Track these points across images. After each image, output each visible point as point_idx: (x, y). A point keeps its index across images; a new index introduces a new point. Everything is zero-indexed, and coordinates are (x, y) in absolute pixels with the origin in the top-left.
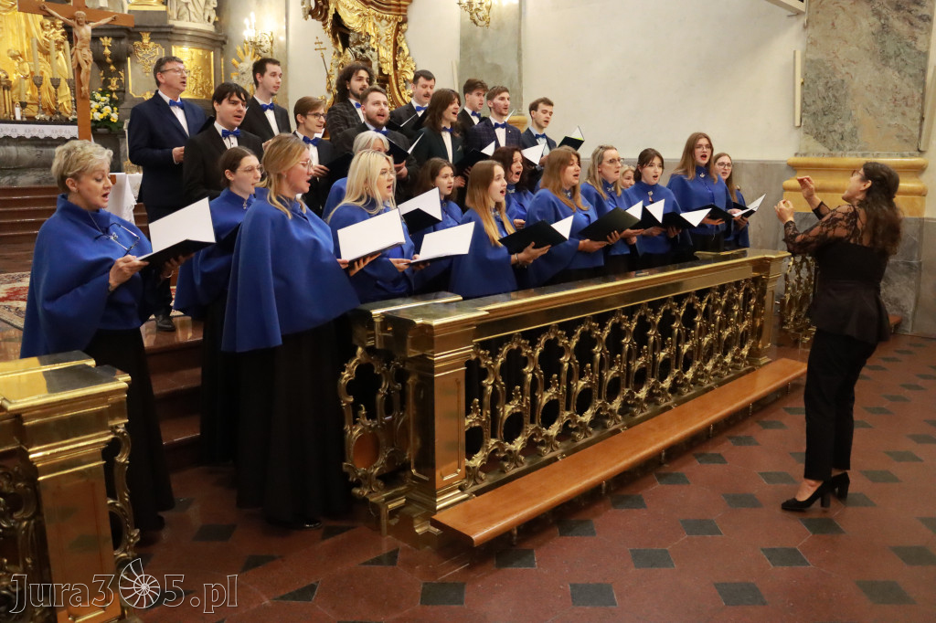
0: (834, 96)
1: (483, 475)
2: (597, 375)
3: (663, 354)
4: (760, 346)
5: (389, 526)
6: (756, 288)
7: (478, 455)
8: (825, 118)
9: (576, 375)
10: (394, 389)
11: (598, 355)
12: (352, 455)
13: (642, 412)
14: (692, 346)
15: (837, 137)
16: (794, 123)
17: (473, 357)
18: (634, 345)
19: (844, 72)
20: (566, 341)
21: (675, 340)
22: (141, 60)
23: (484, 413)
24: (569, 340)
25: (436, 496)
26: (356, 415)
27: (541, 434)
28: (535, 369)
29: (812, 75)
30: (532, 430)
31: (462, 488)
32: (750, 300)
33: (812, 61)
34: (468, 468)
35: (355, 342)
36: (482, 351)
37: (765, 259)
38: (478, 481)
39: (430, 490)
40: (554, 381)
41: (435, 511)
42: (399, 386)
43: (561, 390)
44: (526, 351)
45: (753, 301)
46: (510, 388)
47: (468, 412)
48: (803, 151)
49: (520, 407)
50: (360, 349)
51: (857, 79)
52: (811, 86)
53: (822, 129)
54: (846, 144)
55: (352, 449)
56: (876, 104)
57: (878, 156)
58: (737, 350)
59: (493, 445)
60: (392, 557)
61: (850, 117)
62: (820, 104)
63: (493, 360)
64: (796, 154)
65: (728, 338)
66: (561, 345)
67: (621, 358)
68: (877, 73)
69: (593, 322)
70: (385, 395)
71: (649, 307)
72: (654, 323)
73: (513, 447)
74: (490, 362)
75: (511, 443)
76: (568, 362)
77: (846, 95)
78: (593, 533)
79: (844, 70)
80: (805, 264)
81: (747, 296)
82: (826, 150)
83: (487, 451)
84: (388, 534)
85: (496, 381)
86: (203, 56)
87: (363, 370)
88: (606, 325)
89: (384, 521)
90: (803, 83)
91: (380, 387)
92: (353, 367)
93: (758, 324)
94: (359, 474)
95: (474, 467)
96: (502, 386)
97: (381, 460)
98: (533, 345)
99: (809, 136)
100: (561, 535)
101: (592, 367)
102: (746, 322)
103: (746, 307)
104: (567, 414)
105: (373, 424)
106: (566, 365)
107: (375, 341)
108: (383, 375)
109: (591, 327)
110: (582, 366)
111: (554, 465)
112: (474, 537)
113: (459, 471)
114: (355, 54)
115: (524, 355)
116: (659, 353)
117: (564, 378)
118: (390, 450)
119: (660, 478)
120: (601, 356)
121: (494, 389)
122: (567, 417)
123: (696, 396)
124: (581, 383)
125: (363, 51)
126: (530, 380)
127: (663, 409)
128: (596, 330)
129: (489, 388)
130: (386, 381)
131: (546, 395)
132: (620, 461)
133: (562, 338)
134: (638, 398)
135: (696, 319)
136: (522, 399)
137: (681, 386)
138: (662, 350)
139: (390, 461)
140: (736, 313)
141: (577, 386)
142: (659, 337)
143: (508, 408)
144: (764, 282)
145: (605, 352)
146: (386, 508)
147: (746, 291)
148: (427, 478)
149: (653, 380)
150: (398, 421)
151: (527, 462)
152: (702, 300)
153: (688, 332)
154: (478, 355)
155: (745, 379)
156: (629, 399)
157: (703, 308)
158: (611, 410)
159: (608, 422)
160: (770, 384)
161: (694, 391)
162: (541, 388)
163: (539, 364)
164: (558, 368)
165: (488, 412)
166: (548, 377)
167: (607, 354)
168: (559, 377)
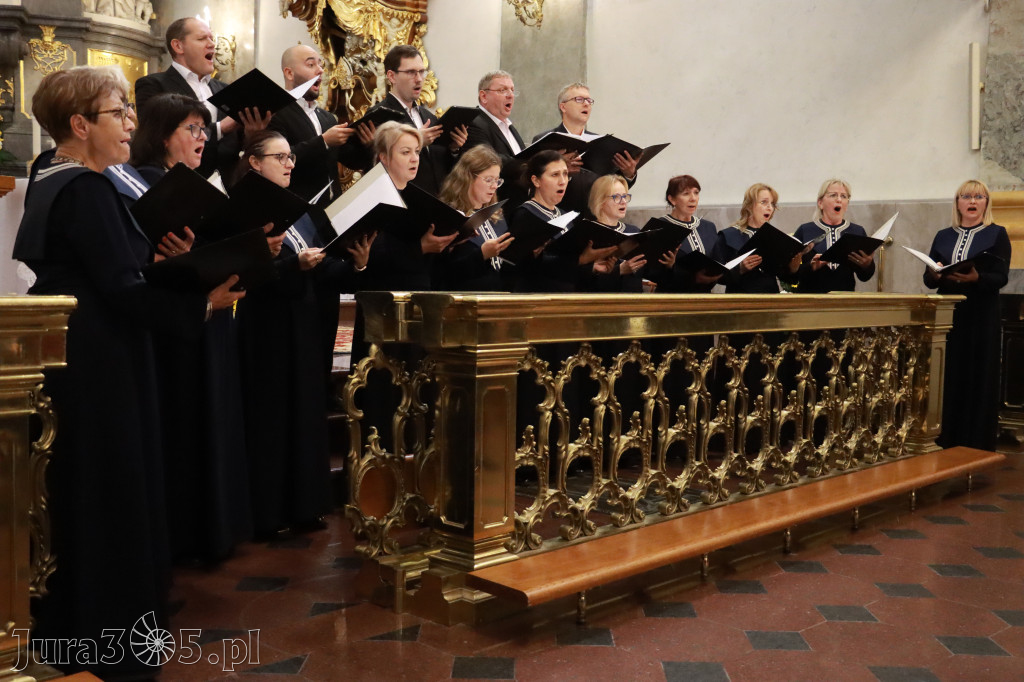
1: (536, 537)
2: (695, 425)
3: (784, 413)
4: (924, 428)
6: (916, 343)
7: (531, 508)
8: (1016, 136)
9: (665, 419)
10: (418, 410)
11: (695, 396)
12: (357, 494)
13: (757, 490)
14: (826, 409)
16: (970, 145)
17: (527, 367)
18: (745, 392)
20: (652, 369)
21: (801, 397)
22: (39, 66)
23: (541, 448)
24: (656, 367)
25: (474, 553)
26: (365, 441)
27: (617, 494)
28: (609, 399)
29: (996, 77)
30: (606, 486)
31: (511, 550)
32: (908, 360)
33: (996, 57)
34: (517, 523)
35: (368, 337)
36: (538, 361)
37: (928, 300)
38: (531, 545)
39: (465, 540)
40: (635, 421)
41: (473, 570)
42: (424, 407)
43: (644, 436)
44: (597, 373)
45: (913, 360)
46: (576, 419)
47: (519, 444)
49: (590, 449)
50: (374, 347)
52: (995, 91)
53: (1011, 152)
55: (357, 488)
58: (891, 428)
59: (553, 497)
60: (410, 633)
62: (1008, 117)
63: (554, 376)
65: (877, 408)
66: (644, 372)
67: (727, 405)
69: (689, 347)
70: (406, 418)
73: (579, 506)
74: (549, 378)
75: (577, 500)
76: (655, 398)
78: (692, 614)
81: (904, 355)
82: (1017, 181)
83: (544, 503)
84: (404, 610)
85: (557, 406)
86: (134, 67)
87: (377, 375)
88: (706, 356)
89: (400, 589)
90: (982, 89)
91: (399, 403)
92: (364, 370)
93: (921, 395)
94: (367, 523)
95: (526, 524)
96: (565, 414)
97: (397, 509)
98: (608, 364)
99: (992, 163)
100: (648, 614)
101: (687, 410)
102: (903, 390)
103: (902, 367)
104: (654, 472)
105: (387, 456)
106: (652, 401)
107: (397, 336)
108: (404, 388)
109: (685, 354)
110: (674, 408)
111: (635, 533)
112: (528, 594)
113: (506, 519)
114: (353, 67)
115: (595, 376)
116: (780, 410)
117: (649, 419)
118: (409, 496)
119: (785, 565)
120: (700, 398)
121: (555, 417)
122: (654, 476)
123: (830, 478)
124: (672, 432)
125: (364, 62)
126: (603, 414)
127: (787, 489)
128: (692, 360)
129: (548, 414)
130: (408, 397)
131: (624, 439)
132: (730, 530)
133: (646, 363)
134: (751, 470)
135: (831, 371)
136: (592, 438)
137: (812, 464)
138: (783, 407)
139: (409, 512)
140: (888, 374)
141: (666, 434)
142: (779, 387)
143: (573, 447)
144: (930, 334)
145: (704, 394)
146: (404, 573)
147: (902, 345)
148: (461, 526)
149: (771, 448)
150: (422, 457)
151: (599, 531)
152: (838, 346)
153: (820, 388)
154: (534, 364)
155: (901, 465)
156: (739, 469)
157: (841, 358)
158: (714, 479)
159: (710, 495)
160: (940, 469)
161: (830, 475)
162: (618, 427)
163: (615, 394)
164: (641, 404)
165: (546, 448)
166: (627, 414)
167: (707, 397)
168: (642, 416)
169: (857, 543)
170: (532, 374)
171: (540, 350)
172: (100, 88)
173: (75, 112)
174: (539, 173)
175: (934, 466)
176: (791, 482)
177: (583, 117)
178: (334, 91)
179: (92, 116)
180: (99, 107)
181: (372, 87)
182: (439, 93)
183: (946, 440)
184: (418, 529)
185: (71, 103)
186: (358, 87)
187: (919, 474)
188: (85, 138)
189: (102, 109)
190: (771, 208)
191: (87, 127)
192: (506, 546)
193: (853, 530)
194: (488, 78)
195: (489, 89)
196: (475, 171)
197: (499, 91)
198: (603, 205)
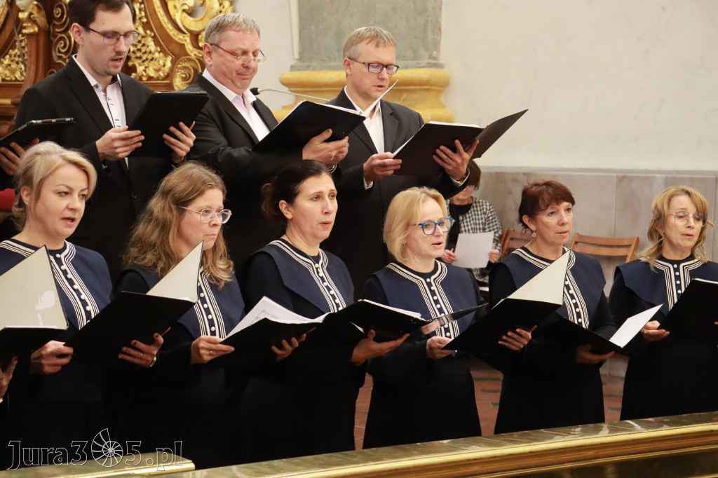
174: (291, 196)
195: (217, 46)
196: (181, 203)
197: (233, 53)
198: (408, 237)
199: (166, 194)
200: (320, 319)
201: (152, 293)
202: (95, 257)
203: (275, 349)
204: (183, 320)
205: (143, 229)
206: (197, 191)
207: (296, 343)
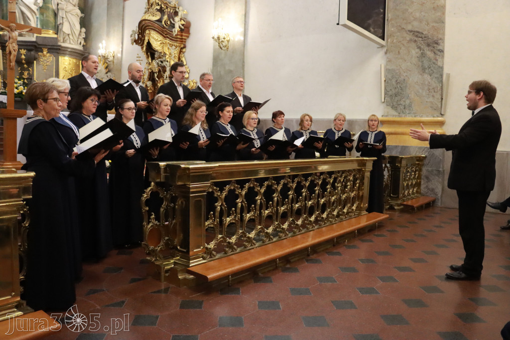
0: (400, 87)
1: (214, 253)
2: (275, 209)
3: (310, 203)
4: (362, 206)
5: (165, 276)
6: (359, 175)
7: (212, 242)
8: (396, 98)
9: (264, 207)
10: (170, 206)
11: (276, 198)
12: (147, 238)
13: (299, 232)
14: (326, 201)
15: (402, 107)
16: (381, 100)
17: (211, 190)
18: (295, 196)
19: (405, 75)
21: (316, 196)
22: (41, 63)
23: (216, 221)
24: (261, 188)
25: (189, 260)
26: (149, 218)
27: (245, 236)
28: (242, 201)
29: (390, 76)
30: (241, 233)
31: (204, 259)
32: (356, 181)
33: (389, 70)
34: (207, 248)
35: (150, 180)
38: (212, 256)
39: (186, 256)
41: (189, 267)
42: (172, 205)
43: (256, 214)
44: (238, 191)
45: (358, 181)
46: (229, 209)
47: (207, 219)
48: (386, 114)
49: (235, 220)
50: (153, 183)
51: (411, 79)
52: (389, 82)
53: (395, 103)
54: (406, 111)
55: (147, 235)
56: (420, 91)
57: (422, 117)
58: (350, 206)
59: (220, 238)
60: (166, 290)
61: (408, 97)
62: (394, 91)
63: (221, 193)
64: (382, 116)
65: (345, 199)
66: (256, 190)
67: (288, 201)
68: (420, 76)
69: (273, 180)
70: (165, 209)
71: (303, 177)
72: (305, 186)
73: (231, 241)
74: (219, 194)
75: (230, 239)
76: (260, 200)
77: (406, 86)
78: (271, 282)
79: (405, 74)
80: (386, 169)
81: (355, 179)
82: (397, 114)
83: (217, 240)
84: (164, 281)
85: (222, 204)
86: (76, 63)
87: (154, 194)
88: (280, 183)
89: (163, 274)
90: (385, 81)
93: (361, 194)
94: (150, 249)
95: (210, 248)
96: (225, 207)
97: (162, 243)
98: (242, 188)
99: (388, 107)
100: (255, 282)
101: (272, 204)
102: (355, 192)
103: (354, 184)
104: (260, 227)
105: (158, 224)
106: (259, 201)
107: (161, 179)
108: (164, 198)
109: (272, 183)
110: (268, 203)
111: (252, 250)
112: (209, 277)
113: (202, 247)
114: (158, 64)
115: (237, 193)
116: (308, 202)
117: (258, 207)
118: (166, 238)
119: (307, 261)
120: (277, 199)
121: (221, 208)
122: (260, 228)
123: (327, 226)
124: (267, 212)
125: (162, 62)
126: (240, 206)
127: (310, 231)
128: (275, 185)
129: (219, 207)
130: (166, 201)
131: (248, 215)
132: (286, 249)
133: (257, 187)
134: (297, 224)
135: (328, 187)
136: (236, 216)
137: (320, 221)
138: (310, 201)
139: (167, 244)
140: (349, 187)
141: (264, 213)
142: (308, 193)
143: (228, 219)
144: (364, 172)
145: (279, 197)
146: (164, 268)
147: (354, 176)
148: (185, 250)
149: (305, 216)
150: (171, 224)
151: (239, 250)
152: (330, 177)
153: (323, 193)
154: (213, 189)
155: (353, 220)
156: (292, 224)
157: (331, 181)
158: (283, 229)
159: (281, 234)
160: (366, 222)
161: (327, 224)
162: (246, 211)
163: (245, 198)
164: (255, 202)
165: (218, 220)
166: (249, 206)
167: (280, 198)
168: (255, 207)
169: (335, 251)
170: (212, 193)
171: (216, 184)
172: (49, 90)
173: (39, 99)
174: (222, 111)
175: (365, 220)
176: (312, 228)
177: (242, 88)
178: (150, 73)
179: (45, 100)
180: (48, 97)
181: (165, 71)
182: (190, 74)
183: (370, 210)
184: (170, 250)
185: (38, 95)
186: (159, 71)
187: (360, 224)
188: (42, 108)
189: (49, 98)
190: (310, 123)
191: (43, 104)
192: (202, 257)
193: (334, 246)
194: (203, 75)
195: (203, 79)
196: (196, 109)
197: (207, 80)
198: (248, 121)
199: (192, 107)
200: (229, 135)
201: (190, 131)
202: (174, 121)
203: (218, 143)
204: (197, 137)
205: (187, 116)
206: (200, 106)
207: (223, 141)
